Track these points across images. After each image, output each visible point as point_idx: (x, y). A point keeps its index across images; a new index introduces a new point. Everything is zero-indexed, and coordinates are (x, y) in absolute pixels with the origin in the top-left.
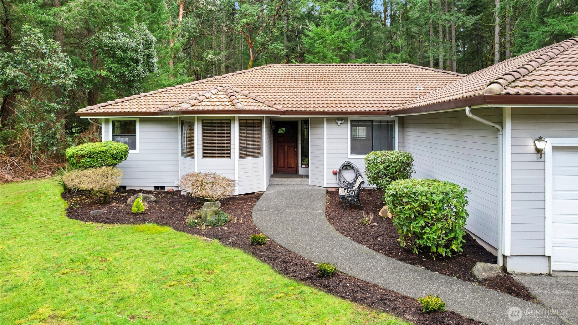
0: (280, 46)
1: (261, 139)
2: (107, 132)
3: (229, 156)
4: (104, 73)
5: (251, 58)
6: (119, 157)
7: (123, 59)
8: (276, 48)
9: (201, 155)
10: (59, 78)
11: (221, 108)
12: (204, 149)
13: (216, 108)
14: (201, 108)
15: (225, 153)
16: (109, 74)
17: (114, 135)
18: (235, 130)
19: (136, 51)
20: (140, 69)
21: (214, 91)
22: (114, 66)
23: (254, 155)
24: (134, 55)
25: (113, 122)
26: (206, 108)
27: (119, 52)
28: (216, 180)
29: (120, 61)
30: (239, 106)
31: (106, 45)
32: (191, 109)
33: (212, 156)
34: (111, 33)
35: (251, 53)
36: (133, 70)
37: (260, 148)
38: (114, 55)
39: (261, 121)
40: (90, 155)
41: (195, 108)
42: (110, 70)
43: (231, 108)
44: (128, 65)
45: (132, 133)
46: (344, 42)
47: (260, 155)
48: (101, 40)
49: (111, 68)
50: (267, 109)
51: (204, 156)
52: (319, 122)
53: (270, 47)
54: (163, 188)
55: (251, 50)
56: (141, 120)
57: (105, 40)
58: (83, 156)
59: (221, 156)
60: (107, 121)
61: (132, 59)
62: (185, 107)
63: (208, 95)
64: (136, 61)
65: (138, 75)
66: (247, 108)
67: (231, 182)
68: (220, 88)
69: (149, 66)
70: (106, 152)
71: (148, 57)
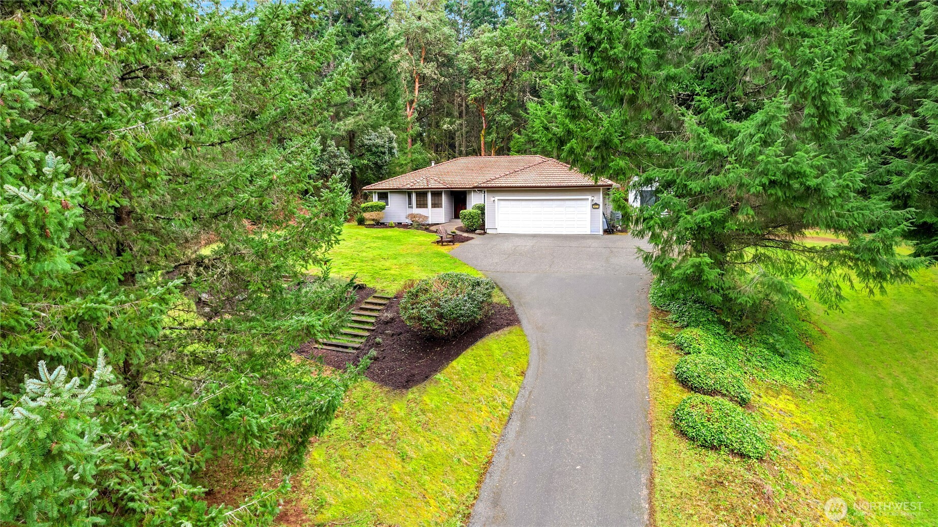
1: (442, 200)
2: (375, 198)
3: (427, 207)
4: (366, 162)
6: (382, 208)
7: (376, 153)
8: (503, 120)
9: (415, 207)
10: (345, 168)
12: (417, 204)
14: (416, 187)
15: (425, 206)
16: (368, 162)
17: (379, 199)
18: (429, 196)
19: (383, 147)
20: (387, 157)
21: (421, 179)
22: (371, 158)
23: (438, 207)
24: (383, 150)
25: (378, 193)
27: (374, 149)
28: (420, 216)
29: (374, 154)
32: (411, 187)
33: (420, 208)
36: (382, 159)
37: (441, 204)
38: (371, 151)
39: (442, 192)
41: (414, 187)
42: (369, 160)
44: (379, 156)
45: (387, 198)
47: (441, 207)
48: (363, 141)
50: (444, 187)
51: (417, 207)
55: (483, 118)
56: (391, 192)
58: (368, 207)
60: (375, 192)
61: (381, 152)
63: (419, 181)
64: (384, 153)
65: (386, 162)
66: (434, 187)
67: (427, 217)
68: (425, 177)
69: (392, 154)
70: (377, 206)
71: (391, 149)
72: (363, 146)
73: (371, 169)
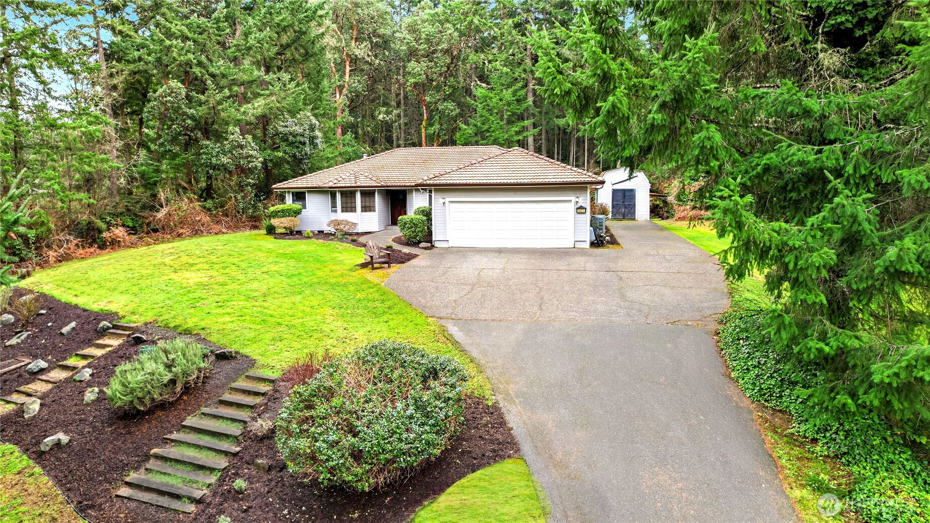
1: (375, 202)
2: (289, 199)
4: (280, 154)
5: (425, 117)
6: (297, 213)
7: (293, 143)
10: (253, 162)
11: (352, 185)
13: (347, 185)
16: (284, 155)
17: (294, 201)
18: (358, 196)
19: (303, 136)
22: (288, 149)
23: (370, 211)
24: (302, 139)
25: (293, 193)
26: (342, 185)
29: (291, 144)
30: (359, 184)
31: (281, 133)
32: (334, 186)
34: (283, 122)
36: (302, 151)
39: (374, 191)
40: (283, 211)
43: (355, 185)
45: (304, 199)
48: (277, 129)
49: (285, 150)
50: (375, 185)
52: (411, 191)
54: (323, 232)
55: (424, 108)
56: (309, 192)
57: (281, 129)
59: (351, 211)
60: (289, 192)
62: (331, 184)
68: (352, 173)
69: (314, 145)
70: (291, 209)
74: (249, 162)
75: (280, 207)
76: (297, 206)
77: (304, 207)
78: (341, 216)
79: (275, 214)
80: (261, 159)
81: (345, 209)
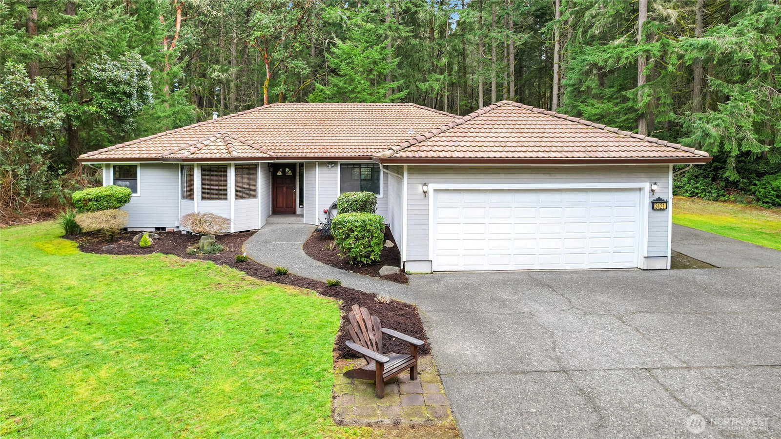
0: (301, 63)
1: (256, 182)
2: (107, 177)
3: (225, 198)
4: (93, 109)
5: (268, 77)
6: (123, 200)
7: (114, 93)
8: (297, 67)
9: (200, 197)
11: (218, 156)
12: (203, 192)
13: (214, 156)
14: (200, 156)
15: (222, 195)
16: (99, 110)
17: (116, 179)
18: (231, 174)
19: (129, 84)
20: (134, 103)
21: (213, 139)
22: (105, 102)
23: (249, 197)
24: (127, 89)
25: (114, 167)
26: (205, 156)
27: (110, 86)
28: (214, 219)
29: (111, 95)
30: (235, 154)
31: (95, 79)
32: (191, 157)
33: (210, 198)
34: (98, 63)
35: (267, 70)
36: (126, 105)
37: (255, 190)
38: (104, 89)
39: (256, 165)
40: (97, 199)
41: (195, 156)
42: (100, 106)
43: (228, 156)
44: (120, 100)
45: (134, 176)
46: (375, 63)
47: (255, 196)
48: (89, 73)
49: (101, 104)
50: (261, 155)
51: (203, 198)
52: (312, 166)
53: (289, 66)
54: (164, 229)
55: (267, 66)
56: (142, 165)
57: (95, 73)
58: (90, 200)
59: (219, 198)
60: (108, 166)
61: (125, 93)
62: (186, 154)
63: (206, 143)
64: (130, 95)
65: (132, 110)
66: (242, 155)
67: (227, 221)
68: (218, 136)
69: (143, 98)
70: (111, 196)
71: (142, 89)
72: (89, 81)
73: (105, 121)
74: (40, 118)
75: (92, 192)
76: (122, 190)
77: (135, 190)
78: (200, 206)
79: (84, 206)
80: (62, 114)
81: (207, 195)
